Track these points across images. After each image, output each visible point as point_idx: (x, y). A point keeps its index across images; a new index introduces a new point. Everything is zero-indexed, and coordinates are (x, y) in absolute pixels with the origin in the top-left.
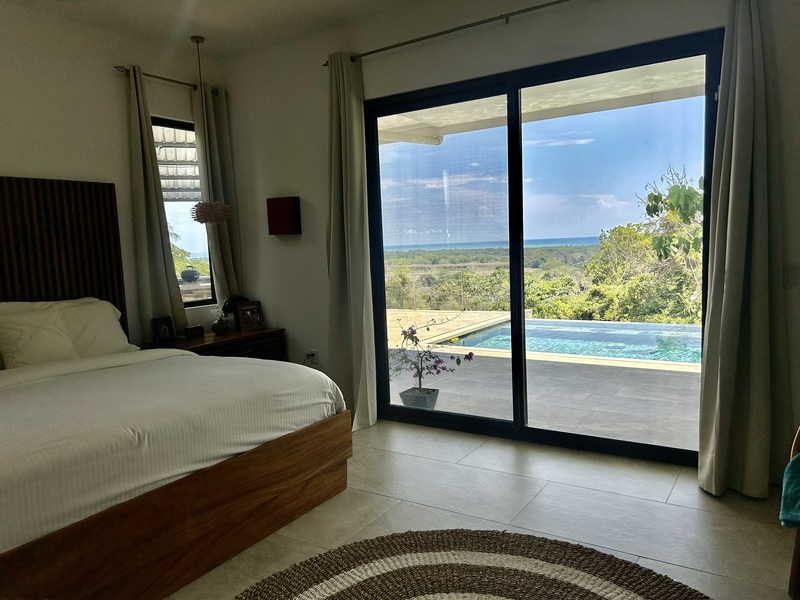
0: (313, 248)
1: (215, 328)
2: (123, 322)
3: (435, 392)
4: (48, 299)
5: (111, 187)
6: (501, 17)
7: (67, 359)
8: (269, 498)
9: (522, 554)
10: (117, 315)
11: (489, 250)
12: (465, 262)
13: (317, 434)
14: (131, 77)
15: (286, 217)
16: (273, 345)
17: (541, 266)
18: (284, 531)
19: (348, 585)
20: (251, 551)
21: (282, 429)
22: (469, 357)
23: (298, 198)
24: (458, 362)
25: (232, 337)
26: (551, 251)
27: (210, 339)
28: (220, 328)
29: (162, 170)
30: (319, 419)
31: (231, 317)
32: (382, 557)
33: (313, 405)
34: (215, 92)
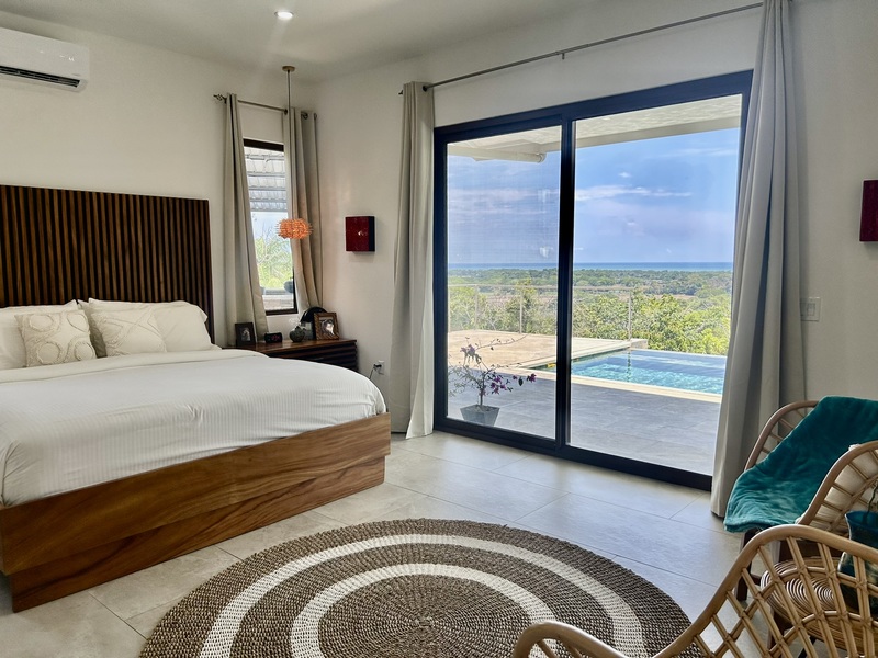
0: (382, 267)
1: (292, 336)
2: (209, 325)
3: (496, 410)
5: (205, 203)
6: (557, 53)
7: (157, 352)
8: (308, 479)
9: (512, 544)
10: (203, 317)
11: (637, 272)
12: (608, 284)
13: (356, 430)
14: (228, 104)
15: (361, 235)
16: (344, 354)
17: (697, 293)
18: (320, 510)
19: (357, 551)
21: (325, 422)
22: (532, 379)
23: (372, 219)
24: (521, 382)
25: (309, 344)
26: (711, 276)
27: (287, 344)
28: (296, 336)
29: (250, 181)
30: (359, 417)
31: (308, 326)
32: (392, 534)
33: (354, 404)
34: (305, 116)
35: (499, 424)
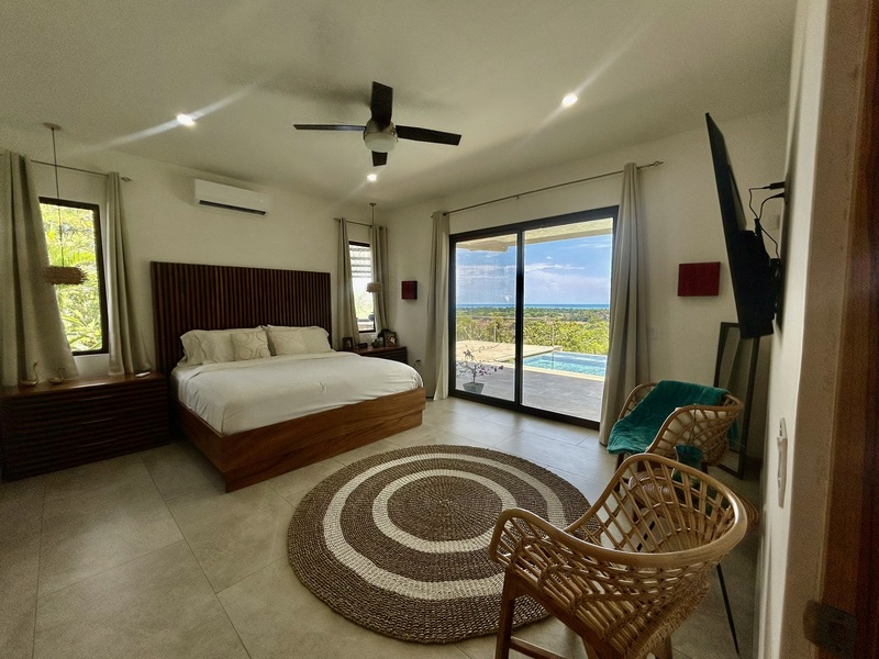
0: (421, 307)
1: (372, 344)
2: (330, 339)
3: (482, 385)
4: (297, 326)
5: (329, 274)
6: (515, 196)
7: (302, 353)
8: (381, 422)
9: (492, 459)
10: (327, 335)
11: (556, 309)
12: (541, 316)
14: (341, 223)
15: (410, 290)
16: (400, 354)
17: (589, 320)
20: (371, 445)
21: (387, 391)
22: (501, 368)
23: (416, 282)
24: (495, 370)
25: (382, 349)
26: (596, 311)
27: (370, 349)
28: (375, 345)
29: (352, 262)
30: (409, 389)
31: (381, 339)
34: (381, 228)
35: (484, 392)
